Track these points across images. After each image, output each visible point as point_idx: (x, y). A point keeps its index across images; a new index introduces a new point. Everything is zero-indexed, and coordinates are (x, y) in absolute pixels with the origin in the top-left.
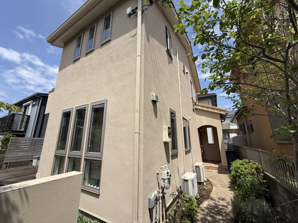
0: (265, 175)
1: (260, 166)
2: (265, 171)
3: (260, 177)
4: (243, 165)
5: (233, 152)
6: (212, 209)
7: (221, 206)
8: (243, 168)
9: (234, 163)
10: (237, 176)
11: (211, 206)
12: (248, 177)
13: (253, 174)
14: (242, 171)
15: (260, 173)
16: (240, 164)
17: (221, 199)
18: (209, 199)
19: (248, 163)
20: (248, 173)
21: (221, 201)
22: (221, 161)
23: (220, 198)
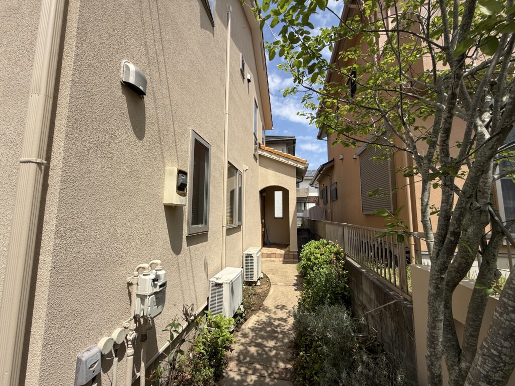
0: (347, 262)
1: (342, 249)
2: (348, 256)
3: (340, 267)
4: (318, 248)
5: (308, 230)
6: (261, 330)
7: (277, 321)
8: (318, 253)
9: (307, 246)
10: (309, 265)
11: (262, 324)
12: (323, 268)
13: (330, 263)
14: (316, 258)
15: (340, 260)
16: (315, 248)
17: (280, 307)
18: (260, 311)
19: (326, 245)
20: (324, 261)
21: (279, 311)
22: (289, 245)
23: (278, 306)
